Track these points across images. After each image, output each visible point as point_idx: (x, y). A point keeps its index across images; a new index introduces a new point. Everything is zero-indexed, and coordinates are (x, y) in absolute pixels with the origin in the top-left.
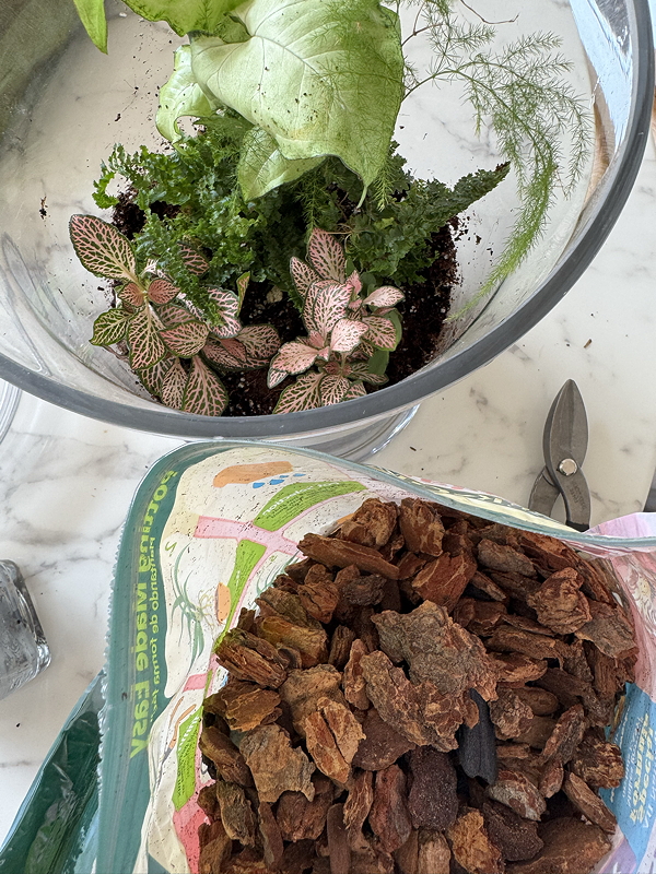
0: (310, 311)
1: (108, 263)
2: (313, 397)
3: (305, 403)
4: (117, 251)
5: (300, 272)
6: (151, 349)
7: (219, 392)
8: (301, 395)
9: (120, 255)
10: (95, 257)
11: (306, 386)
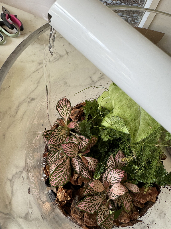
0: (106, 175)
1: (63, 110)
2: (95, 206)
3: (91, 206)
4: (67, 109)
5: (111, 160)
6: (57, 140)
7: (68, 176)
8: (92, 202)
9: (67, 110)
10: (60, 107)
11: (95, 200)
